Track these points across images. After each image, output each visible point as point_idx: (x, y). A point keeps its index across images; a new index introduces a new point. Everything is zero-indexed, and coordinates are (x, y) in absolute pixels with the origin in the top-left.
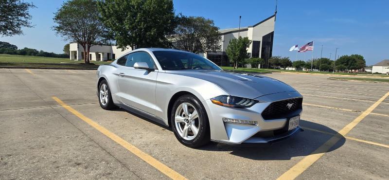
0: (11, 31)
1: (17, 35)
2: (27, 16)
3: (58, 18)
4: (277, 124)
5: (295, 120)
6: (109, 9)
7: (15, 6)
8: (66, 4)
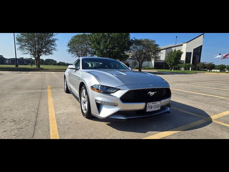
0: (48, 53)
1: (50, 55)
2: (55, 45)
3: (69, 45)
4: (140, 106)
5: (155, 104)
6: (93, 38)
7: (50, 41)
8: (73, 37)
